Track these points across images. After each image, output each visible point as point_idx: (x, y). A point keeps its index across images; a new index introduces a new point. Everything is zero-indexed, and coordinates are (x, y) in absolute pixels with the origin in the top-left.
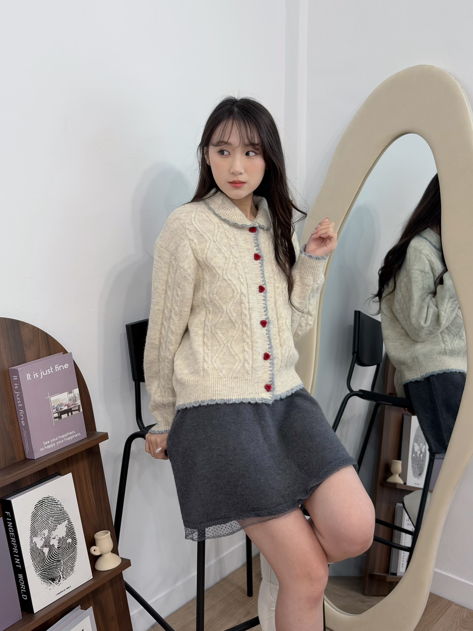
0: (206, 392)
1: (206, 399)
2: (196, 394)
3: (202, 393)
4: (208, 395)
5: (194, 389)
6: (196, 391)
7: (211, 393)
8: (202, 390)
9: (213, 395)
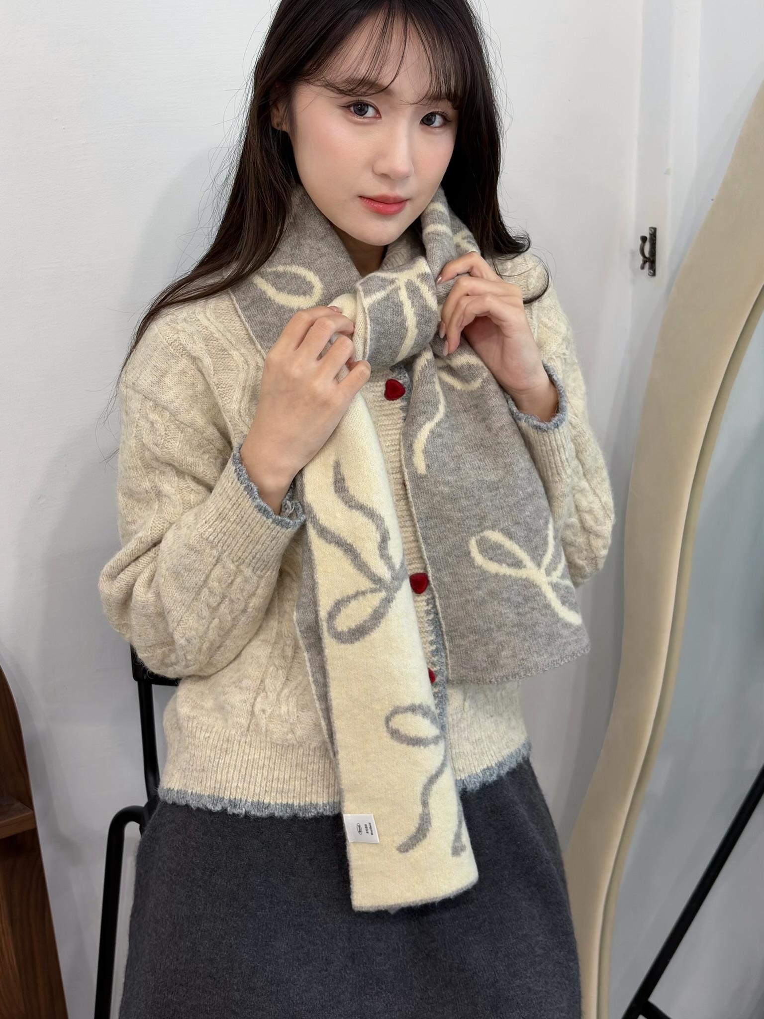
0: (248, 778)
1: (244, 799)
2: (219, 777)
3: (236, 778)
4: (252, 787)
5: (217, 760)
6: (221, 766)
7: (261, 785)
8: (238, 768)
9: (266, 791)
